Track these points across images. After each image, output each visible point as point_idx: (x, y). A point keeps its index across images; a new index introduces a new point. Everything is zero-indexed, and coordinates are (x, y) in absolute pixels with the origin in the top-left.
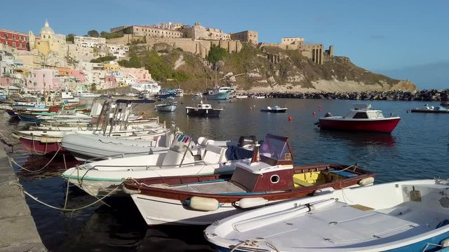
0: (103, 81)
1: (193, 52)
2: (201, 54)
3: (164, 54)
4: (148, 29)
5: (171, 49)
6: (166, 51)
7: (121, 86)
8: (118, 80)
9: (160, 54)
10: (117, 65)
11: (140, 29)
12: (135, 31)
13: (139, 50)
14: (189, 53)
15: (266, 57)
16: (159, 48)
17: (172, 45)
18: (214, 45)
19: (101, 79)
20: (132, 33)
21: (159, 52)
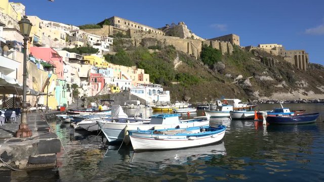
0: (85, 82)
1: (186, 51)
2: (193, 54)
3: (157, 50)
4: (131, 23)
5: (163, 46)
6: (159, 48)
7: (114, 91)
8: (108, 81)
9: (151, 51)
10: (103, 60)
11: (122, 21)
12: (116, 22)
13: (125, 45)
14: (182, 52)
15: (260, 60)
16: (149, 44)
17: (162, 41)
18: (206, 45)
19: (82, 79)
20: (113, 25)
21: (150, 48)
